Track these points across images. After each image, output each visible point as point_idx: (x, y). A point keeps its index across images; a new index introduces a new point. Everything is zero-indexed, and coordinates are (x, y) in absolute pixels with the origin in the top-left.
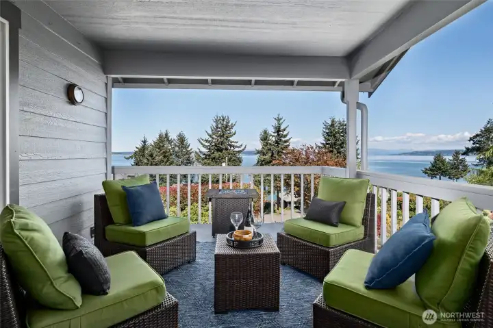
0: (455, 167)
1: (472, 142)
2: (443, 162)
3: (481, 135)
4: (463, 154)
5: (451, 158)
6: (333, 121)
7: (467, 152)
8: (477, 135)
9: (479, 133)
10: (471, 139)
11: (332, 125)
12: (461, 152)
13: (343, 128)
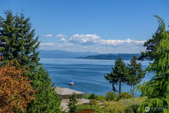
0: (133, 73)
1: (146, 47)
2: (123, 67)
3: (153, 40)
4: (139, 59)
5: (130, 64)
6: (9, 16)
7: (142, 57)
8: (150, 41)
9: (152, 38)
10: (145, 45)
11: (8, 22)
12: (138, 57)
13: (21, 27)
